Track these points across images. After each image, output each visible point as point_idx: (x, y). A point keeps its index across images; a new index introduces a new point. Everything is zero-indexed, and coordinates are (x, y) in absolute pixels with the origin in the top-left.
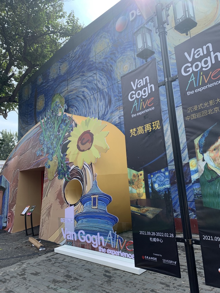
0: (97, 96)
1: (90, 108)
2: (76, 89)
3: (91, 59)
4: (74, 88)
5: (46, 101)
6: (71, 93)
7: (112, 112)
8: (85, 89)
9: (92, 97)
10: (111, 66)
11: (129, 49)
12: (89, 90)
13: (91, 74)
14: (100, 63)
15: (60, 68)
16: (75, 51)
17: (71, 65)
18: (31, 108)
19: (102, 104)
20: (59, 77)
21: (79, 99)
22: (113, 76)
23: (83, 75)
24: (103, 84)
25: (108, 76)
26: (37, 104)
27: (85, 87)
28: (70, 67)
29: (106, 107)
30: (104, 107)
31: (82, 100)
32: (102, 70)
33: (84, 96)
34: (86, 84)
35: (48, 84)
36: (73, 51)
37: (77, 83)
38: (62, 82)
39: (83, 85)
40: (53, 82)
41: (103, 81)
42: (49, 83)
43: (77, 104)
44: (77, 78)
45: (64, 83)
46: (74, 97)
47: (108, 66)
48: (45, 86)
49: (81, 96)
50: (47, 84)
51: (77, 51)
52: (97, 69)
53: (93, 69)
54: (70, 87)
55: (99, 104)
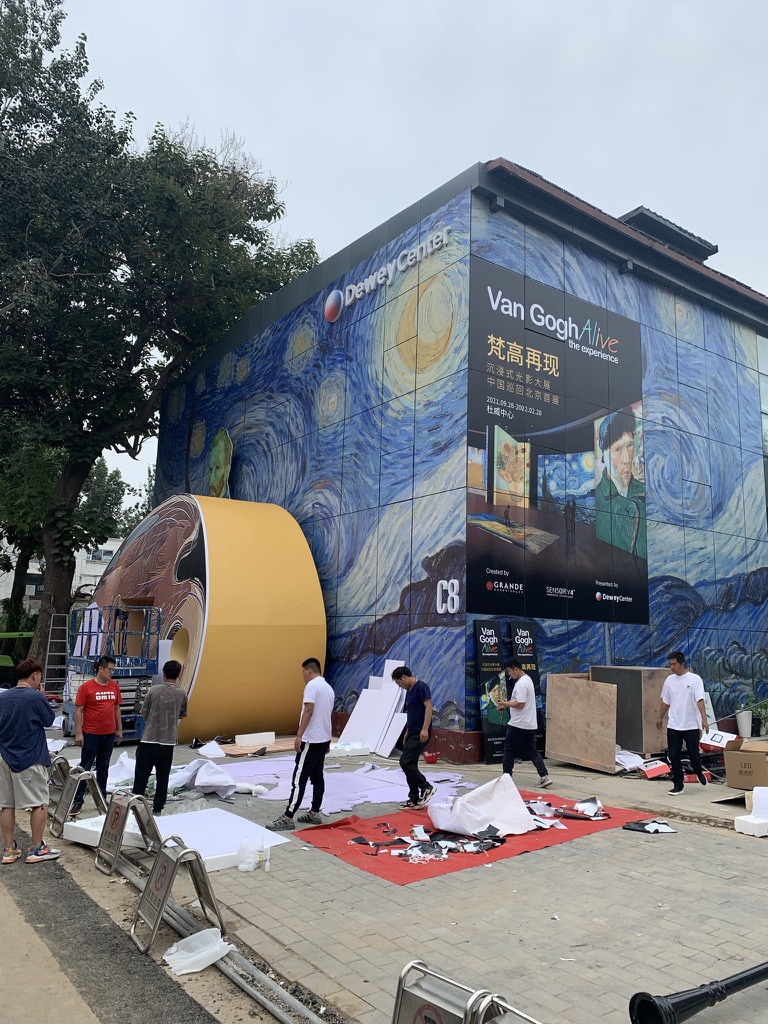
0: (287, 449)
1: (274, 474)
2: (257, 425)
3: (285, 366)
4: (255, 423)
5: (207, 438)
6: (249, 431)
7: (305, 492)
8: (269, 429)
9: (279, 450)
10: (312, 392)
11: (339, 366)
12: (276, 431)
13: (281, 399)
14: (298, 379)
15: (235, 366)
16: (262, 336)
17: (255, 367)
18: (181, 446)
19: (292, 468)
20: (234, 387)
21: (259, 448)
22: (313, 415)
23: (270, 398)
24: (297, 428)
25: (307, 413)
26: (192, 440)
27: (271, 424)
28: (253, 372)
29: (298, 478)
30: (295, 476)
31: (264, 452)
32: (299, 396)
33: (268, 444)
34: (274, 419)
35: (214, 399)
36: (260, 336)
37: (259, 413)
38: (236, 401)
39: (268, 419)
40: (221, 396)
41: (298, 420)
42: (215, 396)
43: (255, 459)
44: (260, 401)
45: (239, 404)
46: (253, 441)
47: (308, 390)
48: (207, 400)
49: (263, 443)
50: (212, 397)
51: (266, 338)
52: (292, 390)
53: (286, 389)
54: (249, 418)
55: (287, 469)
